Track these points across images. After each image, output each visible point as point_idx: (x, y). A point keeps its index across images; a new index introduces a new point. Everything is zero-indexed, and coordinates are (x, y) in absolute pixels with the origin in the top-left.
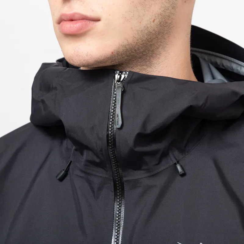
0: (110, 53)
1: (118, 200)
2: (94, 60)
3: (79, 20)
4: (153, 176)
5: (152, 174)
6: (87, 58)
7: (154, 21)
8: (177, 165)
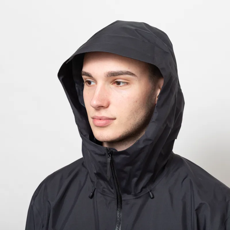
0: (119, 136)
1: (119, 210)
2: (111, 139)
3: (105, 119)
4: (137, 198)
5: (137, 197)
6: (107, 139)
7: (141, 120)
8: (150, 193)
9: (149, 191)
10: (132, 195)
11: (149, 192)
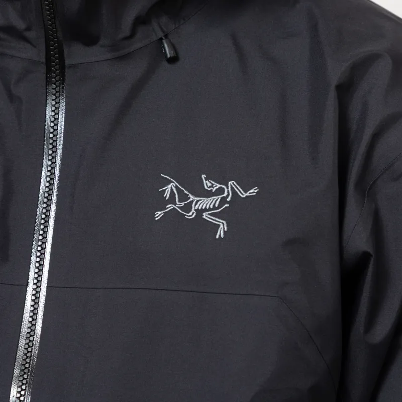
8: (164, 41)
9: (161, 35)
10: (102, 46)
11: (161, 39)
